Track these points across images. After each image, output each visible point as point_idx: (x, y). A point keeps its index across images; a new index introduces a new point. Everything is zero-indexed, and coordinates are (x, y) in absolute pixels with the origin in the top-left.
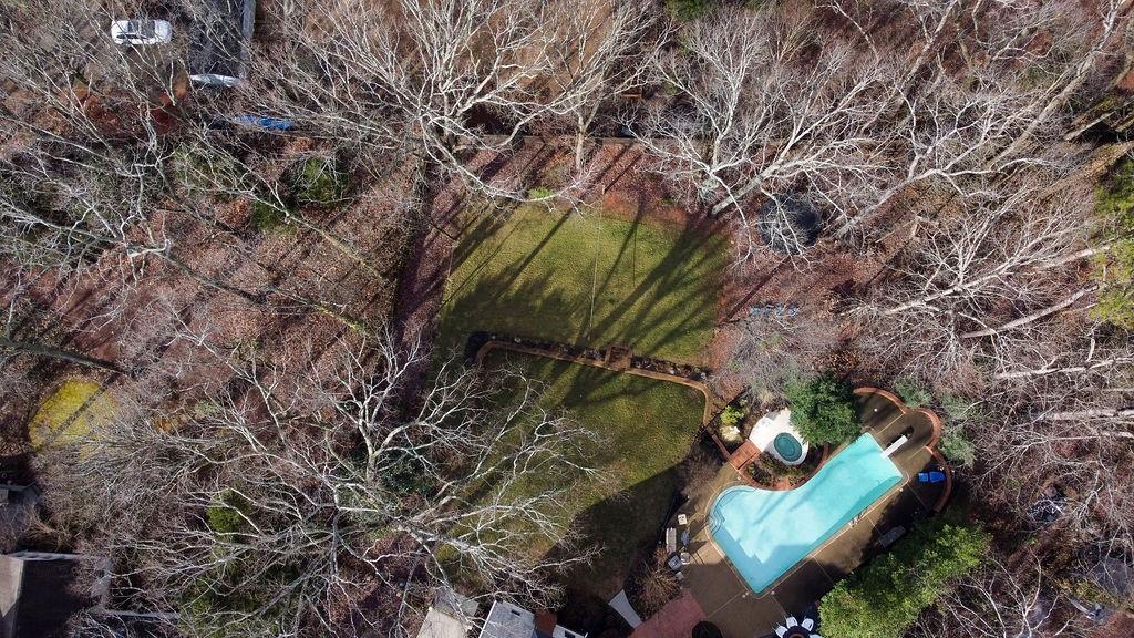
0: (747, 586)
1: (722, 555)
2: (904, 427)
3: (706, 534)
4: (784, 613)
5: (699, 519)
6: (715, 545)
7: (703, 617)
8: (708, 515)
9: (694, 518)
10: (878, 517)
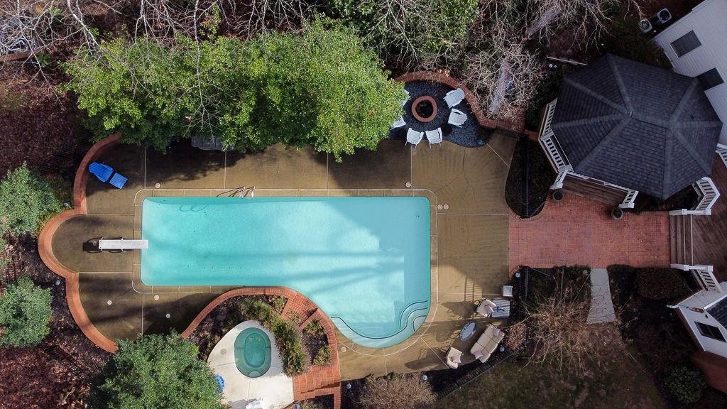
0: (432, 217)
1: (435, 272)
2: (92, 256)
3: (438, 314)
4: (413, 152)
5: (432, 338)
6: (436, 289)
7: (514, 219)
8: (416, 333)
9: (437, 345)
10: (213, 176)
